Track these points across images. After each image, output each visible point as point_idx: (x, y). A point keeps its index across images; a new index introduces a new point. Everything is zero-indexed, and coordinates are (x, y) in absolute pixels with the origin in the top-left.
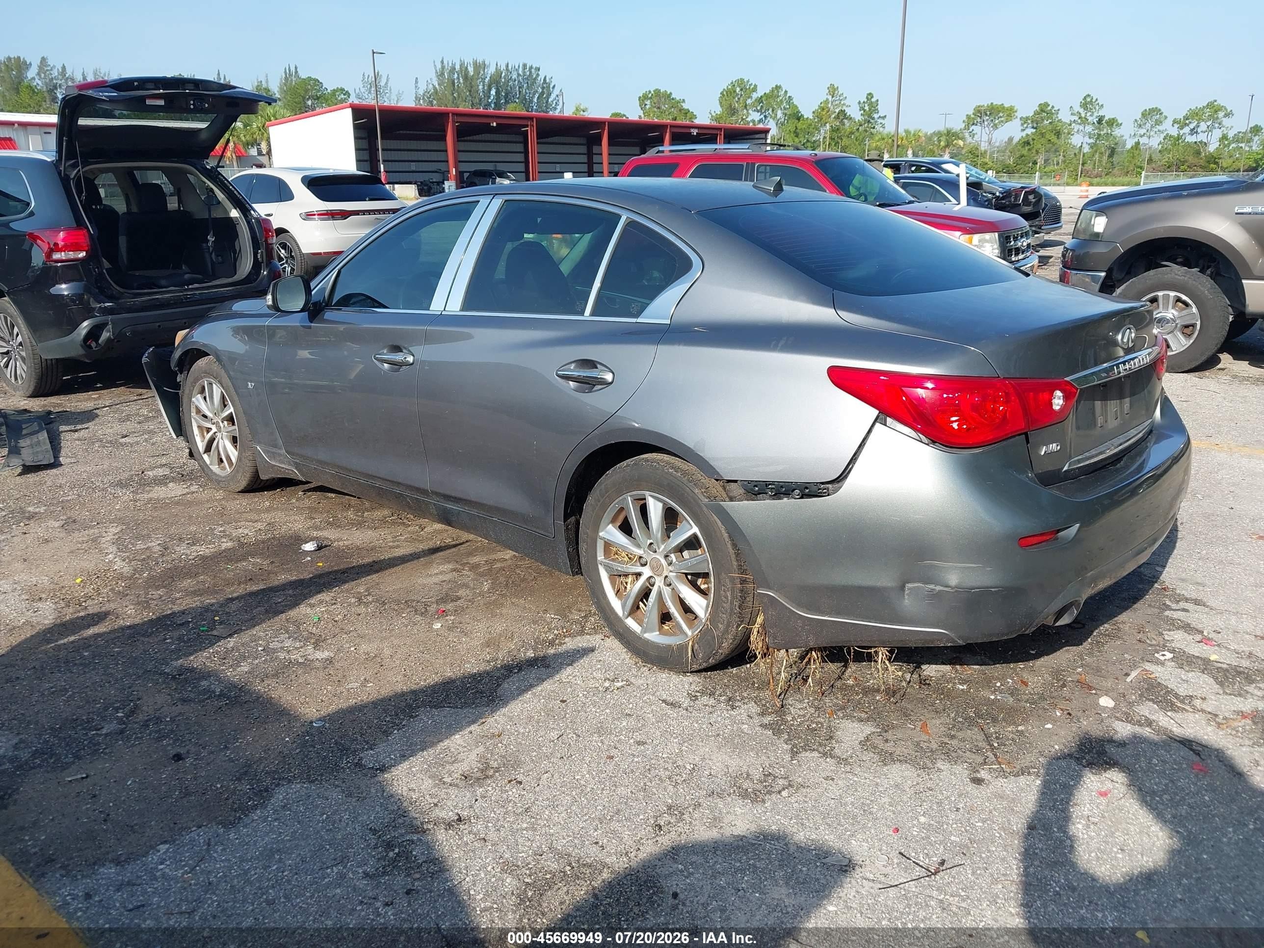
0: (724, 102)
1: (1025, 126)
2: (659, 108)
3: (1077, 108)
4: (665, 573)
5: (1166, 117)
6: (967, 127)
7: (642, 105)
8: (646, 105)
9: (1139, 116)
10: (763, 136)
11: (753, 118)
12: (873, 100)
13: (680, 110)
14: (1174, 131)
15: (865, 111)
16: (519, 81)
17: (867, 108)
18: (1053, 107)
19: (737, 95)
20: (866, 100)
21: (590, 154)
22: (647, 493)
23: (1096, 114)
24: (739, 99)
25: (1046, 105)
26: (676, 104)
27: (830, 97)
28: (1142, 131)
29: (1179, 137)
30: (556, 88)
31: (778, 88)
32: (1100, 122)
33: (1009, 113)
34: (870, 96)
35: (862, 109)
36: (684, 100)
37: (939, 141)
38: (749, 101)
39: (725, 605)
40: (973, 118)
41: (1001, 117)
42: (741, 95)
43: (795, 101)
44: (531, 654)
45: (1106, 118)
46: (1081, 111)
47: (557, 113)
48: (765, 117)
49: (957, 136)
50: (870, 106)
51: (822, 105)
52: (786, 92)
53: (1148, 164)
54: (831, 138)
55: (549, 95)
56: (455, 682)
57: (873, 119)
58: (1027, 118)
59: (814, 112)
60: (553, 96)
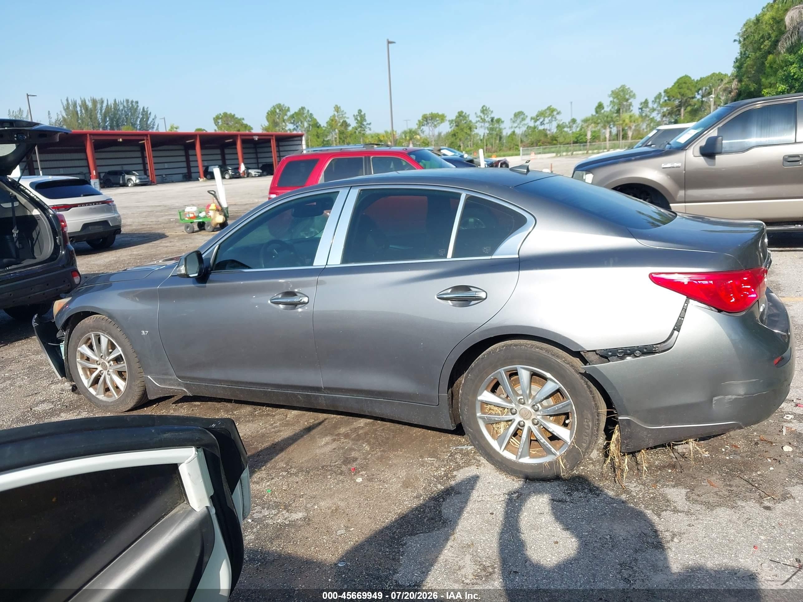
0: (269, 119)
1: (452, 125)
2: (227, 124)
3: (479, 113)
4: (533, 417)
5: (527, 116)
6: (419, 127)
7: (216, 123)
8: (218, 122)
9: (512, 116)
10: (299, 138)
11: (289, 128)
12: (362, 113)
13: (242, 125)
14: (532, 124)
15: (358, 120)
16: (125, 111)
17: (359, 119)
18: (466, 113)
19: (278, 114)
20: (358, 114)
21: (187, 156)
22: (518, 367)
23: (489, 116)
24: (279, 116)
25: (462, 112)
26: (239, 121)
27: (336, 113)
28: (515, 125)
29: (535, 127)
30: (152, 114)
31: (303, 108)
32: (492, 120)
33: (442, 118)
34: (360, 111)
35: (356, 119)
36: (243, 119)
37: (406, 137)
38: (286, 117)
39: (587, 431)
40: (422, 122)
41: (438, 120)
42: (280, 114)
43: (315, 116)
44: (440, 487)
45: (495, 118)
46: (482, 115)
47: (155, 131)
48: (297, 126)
49: (415, 133)
50: (361, 118)
51: (332, 118)
52: (308, 111)
53: (521, 143)
54: (340, 138)
55: (148, 119)
56: (408, 516)
57: (364, 125)
58: (452, 121)
59: (327, 123)
60: (150, 120)
